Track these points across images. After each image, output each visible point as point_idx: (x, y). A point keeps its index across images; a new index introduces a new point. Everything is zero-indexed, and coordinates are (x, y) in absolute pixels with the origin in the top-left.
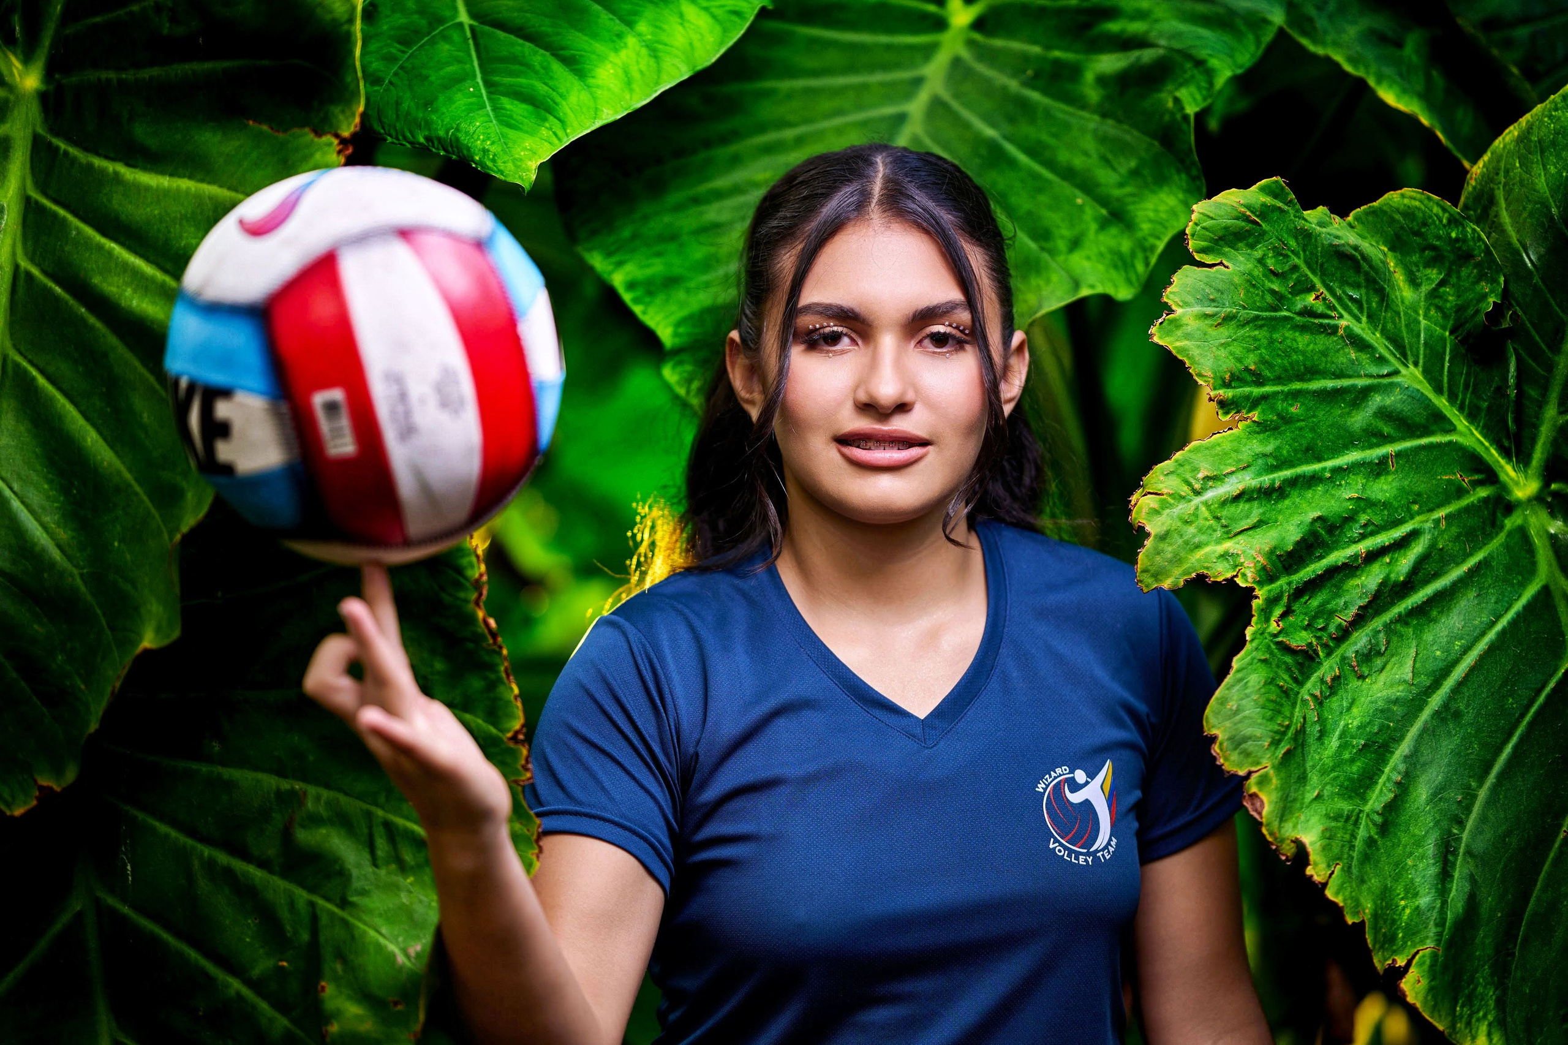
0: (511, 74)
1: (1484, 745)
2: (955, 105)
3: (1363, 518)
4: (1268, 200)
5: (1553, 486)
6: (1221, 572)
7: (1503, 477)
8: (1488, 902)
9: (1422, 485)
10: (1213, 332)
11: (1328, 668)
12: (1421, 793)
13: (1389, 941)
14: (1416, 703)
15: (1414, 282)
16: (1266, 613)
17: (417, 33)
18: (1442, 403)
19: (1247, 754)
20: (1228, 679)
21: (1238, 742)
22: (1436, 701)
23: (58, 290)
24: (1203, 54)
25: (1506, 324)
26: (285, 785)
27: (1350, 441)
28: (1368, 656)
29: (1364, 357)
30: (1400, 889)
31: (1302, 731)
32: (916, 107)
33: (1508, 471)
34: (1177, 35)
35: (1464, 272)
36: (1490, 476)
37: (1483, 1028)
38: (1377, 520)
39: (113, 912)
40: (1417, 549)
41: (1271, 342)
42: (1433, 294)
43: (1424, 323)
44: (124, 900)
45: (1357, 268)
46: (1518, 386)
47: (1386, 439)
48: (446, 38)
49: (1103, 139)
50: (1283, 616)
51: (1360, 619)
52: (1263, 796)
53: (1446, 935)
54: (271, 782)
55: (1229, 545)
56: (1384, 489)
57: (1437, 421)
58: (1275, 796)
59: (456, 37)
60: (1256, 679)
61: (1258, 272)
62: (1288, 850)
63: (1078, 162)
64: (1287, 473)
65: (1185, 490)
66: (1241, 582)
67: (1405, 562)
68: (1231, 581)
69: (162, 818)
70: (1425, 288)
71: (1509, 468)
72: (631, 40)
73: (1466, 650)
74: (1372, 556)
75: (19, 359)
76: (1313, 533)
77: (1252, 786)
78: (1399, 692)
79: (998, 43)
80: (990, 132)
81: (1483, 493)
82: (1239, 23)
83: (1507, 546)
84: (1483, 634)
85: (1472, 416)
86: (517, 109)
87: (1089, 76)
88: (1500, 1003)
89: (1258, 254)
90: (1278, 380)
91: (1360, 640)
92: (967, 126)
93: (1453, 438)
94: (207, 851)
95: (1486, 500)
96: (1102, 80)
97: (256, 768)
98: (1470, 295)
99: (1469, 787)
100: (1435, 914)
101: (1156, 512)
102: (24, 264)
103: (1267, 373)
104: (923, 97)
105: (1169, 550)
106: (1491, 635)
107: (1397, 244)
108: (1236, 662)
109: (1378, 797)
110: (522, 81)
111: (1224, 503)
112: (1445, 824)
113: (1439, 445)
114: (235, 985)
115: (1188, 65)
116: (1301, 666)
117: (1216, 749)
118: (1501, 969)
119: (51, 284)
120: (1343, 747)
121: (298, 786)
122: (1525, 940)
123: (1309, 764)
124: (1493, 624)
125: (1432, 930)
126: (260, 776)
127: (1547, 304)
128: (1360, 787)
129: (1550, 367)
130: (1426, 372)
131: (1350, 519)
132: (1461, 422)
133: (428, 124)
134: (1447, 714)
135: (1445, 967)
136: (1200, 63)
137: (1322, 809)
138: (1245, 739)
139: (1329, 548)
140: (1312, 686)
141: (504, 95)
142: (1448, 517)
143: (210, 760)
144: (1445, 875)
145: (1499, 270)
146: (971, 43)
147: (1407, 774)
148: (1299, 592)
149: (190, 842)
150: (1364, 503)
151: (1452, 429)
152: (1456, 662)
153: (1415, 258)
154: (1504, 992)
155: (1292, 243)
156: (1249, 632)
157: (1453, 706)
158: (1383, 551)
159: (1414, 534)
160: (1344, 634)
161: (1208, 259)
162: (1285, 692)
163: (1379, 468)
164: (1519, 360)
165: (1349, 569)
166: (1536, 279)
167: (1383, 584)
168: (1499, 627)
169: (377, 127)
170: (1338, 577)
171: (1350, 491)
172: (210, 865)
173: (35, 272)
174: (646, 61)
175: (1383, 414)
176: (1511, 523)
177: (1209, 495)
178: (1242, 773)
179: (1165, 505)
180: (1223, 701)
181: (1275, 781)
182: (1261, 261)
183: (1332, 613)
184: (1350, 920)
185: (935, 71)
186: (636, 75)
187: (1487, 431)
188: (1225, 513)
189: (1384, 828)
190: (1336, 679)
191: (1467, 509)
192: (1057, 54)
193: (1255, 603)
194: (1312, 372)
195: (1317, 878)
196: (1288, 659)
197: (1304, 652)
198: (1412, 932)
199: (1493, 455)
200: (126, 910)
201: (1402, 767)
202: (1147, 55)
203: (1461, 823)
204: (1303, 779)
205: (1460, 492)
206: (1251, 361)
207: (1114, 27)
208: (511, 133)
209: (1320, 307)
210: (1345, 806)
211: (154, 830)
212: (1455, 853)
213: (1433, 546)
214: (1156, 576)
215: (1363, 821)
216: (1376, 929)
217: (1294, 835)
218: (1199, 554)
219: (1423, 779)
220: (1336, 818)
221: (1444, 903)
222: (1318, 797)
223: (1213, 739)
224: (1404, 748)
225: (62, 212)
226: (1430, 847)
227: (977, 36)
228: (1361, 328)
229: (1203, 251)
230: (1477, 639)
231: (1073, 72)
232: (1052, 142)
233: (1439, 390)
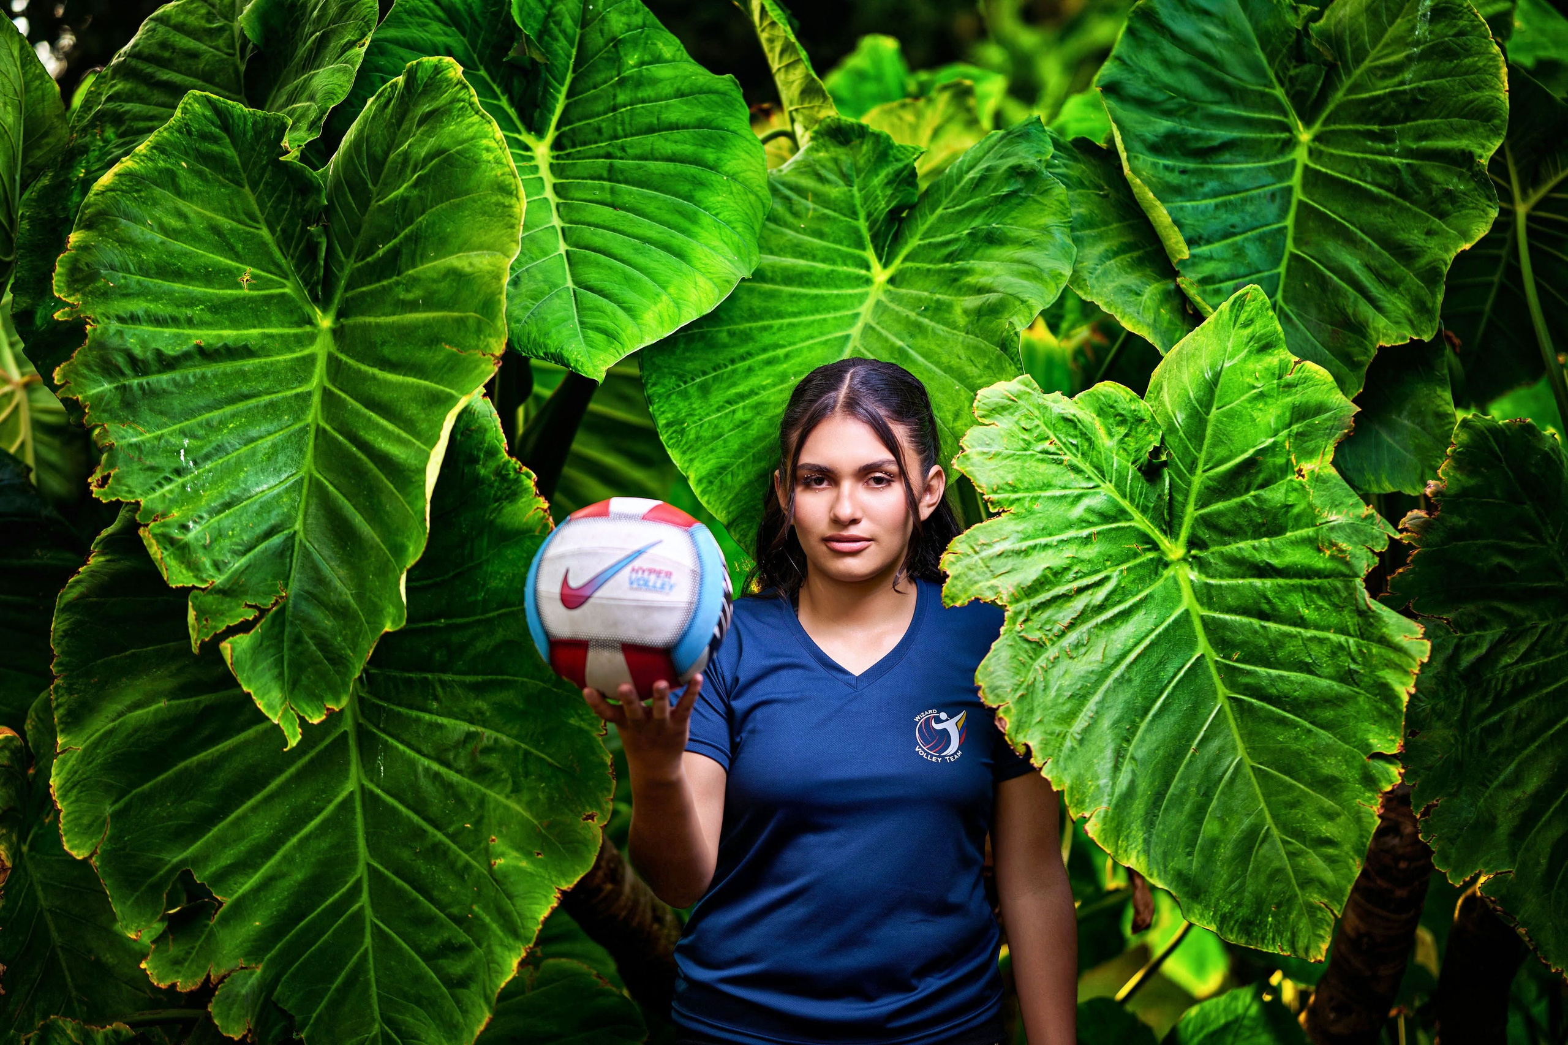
0: (594, 317)
1: (1145, 699)
2: (878, 328)
3: (1075, 569)
4: (1023, 388)
5: (1193, 552)
6: (989, 596)
7: (1162, 547)
8: (1142, 786)
9: (1113, 550)
10: (987, 462)
11: (1052, 652)
12: (1106, 723)
13: (1080, 803)
14: (1104, 674)
15: (1110, 434)
16: (1014, 620)
17: (543, 293)
18: (1125, 504)
19: (998, 696)
20: (989, 655)
21: (993, 689)
22: (1117, 673)
23: (341, 438)
24: (1025, 297)
25: (1164, 458)
26: (473, 729)
27: (1070, 525)
28: (1077, 646)
29: (1079, 477)
30: (1089, 775)
31: (1033, 684)
32: (856, 331)
33: (1164, 542)
34: (1010, 285)
35: (1140, 429)
36: (1155, 547)
37: (1134, 853)
38: (1085, 570)
39: (371, 793)
40: (1109, 586)
41: (1023, 468)
42: (1121, 441)
43: (1116, 458)
44: (378, 786)
45: (1075, 427)
46: (1170, 494)
47: (1091, 524)
48: (558, 296)
49: (968, 348)
50: (1025, 621)
51: (1072, 625)
52: (1007, 719)
53: (1114, 801)
54: (465, 727)
55: (994, 582)
56: (1091, 552)
57: (1122, 513)
58: (1014, 719)
59: (564, 295)
60: (1006, 654)
61: (1016, 428)
62: (1021, 750)
63: (954, 362)
64: (1031, 543)
65: (970, 551)
66: (999, 602)
67: (1100, 595)
68: (993, 602)
69: (402, 742)
70: (1117, 438)
71: (1166, 541)
72: (665, 297)
73: (1136, 644)
74: (1080, 591)
75: (318, 476)
76: (1045, 576)
77: (1000, 713)
78: (1095, 667)
79: (903, 291)
80: (900, 343)
81: (1151, 555)
82: (1046, 276)
83: (1165, 587)
84: (1147, 636)
85: (1144, 510)
86: (599, 338)
87: (958, 310)
88: (1147, 841)
89: (1016, 418)
90: (1027, 490)
91: (1072, 637)
92: (886, 340)
93: (1132, 524)
94: (426, 762)
95: (1152, 560)
96: (966, 312)
97: (457, 718)
98: (1142, 443)
99: (1134, 721)
100: (1108, 789)
101: (953, 563)
102: (322, 424)
103: (1019, 486)
104: (860, 323)
105: (959, 585)
106: (1153, 636)
107: (1101, 412)
108: (994, 646)
109: (1080, 723)
110: (600, 321)
111: (992, 558)
112: (1119, 741)
113: (1123, 528)
114: (440, 836)
115: (1017, 303)
116: (1034, 650)
117: (980, 694)
118: (1149, 823)
119: (337, 435)
120: (1058, 696)
121: (480, 729)
122: (1166, 809)
123: (1036, 704)
124: (1153, 630)
125: (1106, 798)
126: (458, 722)
127: (1186, 448)
128: (1068, 718)
129: (1189, 484)
130: (1117, 486)
131: (1067, 569)
132: (1137, 515)
133: (546, 347)
134: (1122, 680)
135: (1113, 819)
136: (1023, 302)
137: (1041, 728)
138: (997, 688)
139: (1054, 585)
140: (1041, 661)
141: (591, 329)
142: (1128, 569)
143: (430, 712)
144: (1116, 768)
145: (1159, 427)
146: (887, 291)
147: (1097, 713)
148: (1035, 609)
149: (417, 756)
150: (1076, 560)
151: (1132, 519)
152: (1130, 651)
153: (1111, 420)
154: (1150, 836)
155: (1036, 413)
156: (1002, 630)
157: (1127, 676)
158: (1088, 587)
159: (1107, 578)
160: (1062, 634)
161: (986, 421)
162: (1024, 664)
163: (1087, 540)
164: (1171, 479)
165: (1066, 597)
166: (1181, 433)
167: (1087, 606)
168: (1157, 632)
169: (517, 347)
170: (1059, 602)
171: (1070, 551)
172: (427, 770)
173: (328, 428)
174: (673, 309)
175: (1090, 510)
176: (1168, 573)
177: (983, 554)
178: (995, 706)
179: (959, 560)
180: (986, 667)
181: (1014, 711)
182: (1017, 422)
183: (1055, 622)
184: (1055, 789)
185: (866, 310)
186: (666, 318)
187: (1153, 520)
188: (992, 564)
189: (1081, 742)
190: (1057, 658)
191: (1140, 565)
192: (938, 296)
193: (1007, 614)
194: (1048, 486)
195: (1036, 765)
196: (1026, 646)
197: (1037, 643)
198: (1095, 799)
199: (1156, 534)
200: (378, 791)
201: (1094, 708)
202: (993, 297)
203: (1128, 741)
204: (1031, 711)
205: (1136, 555)
206: (1010, 479)
207: (971, 280)
208: (593, 351)
209: (1052, 449)
210: (1058, 729)
211: (397, 748)
212: (1123, 757)
213: (1118, 585)
214: (953, 599)
215: (1069, 737)
216: (1072, 796)
217: (1024, 741)
218: (977, 587)
219: (1107, 715)
220: (1052, 734)
221: (1114, 784)
222: (1040, 722)
223: (979, 688)
224: (1097, 697)
225: (343, 395)
226: (1109, 753)
227: (890, 287)
228: (1078, 461)
229: (984, 416)
230: (1143, 639)
231: (949, 307)
232: (938, 350)
233: (1124, 496)
